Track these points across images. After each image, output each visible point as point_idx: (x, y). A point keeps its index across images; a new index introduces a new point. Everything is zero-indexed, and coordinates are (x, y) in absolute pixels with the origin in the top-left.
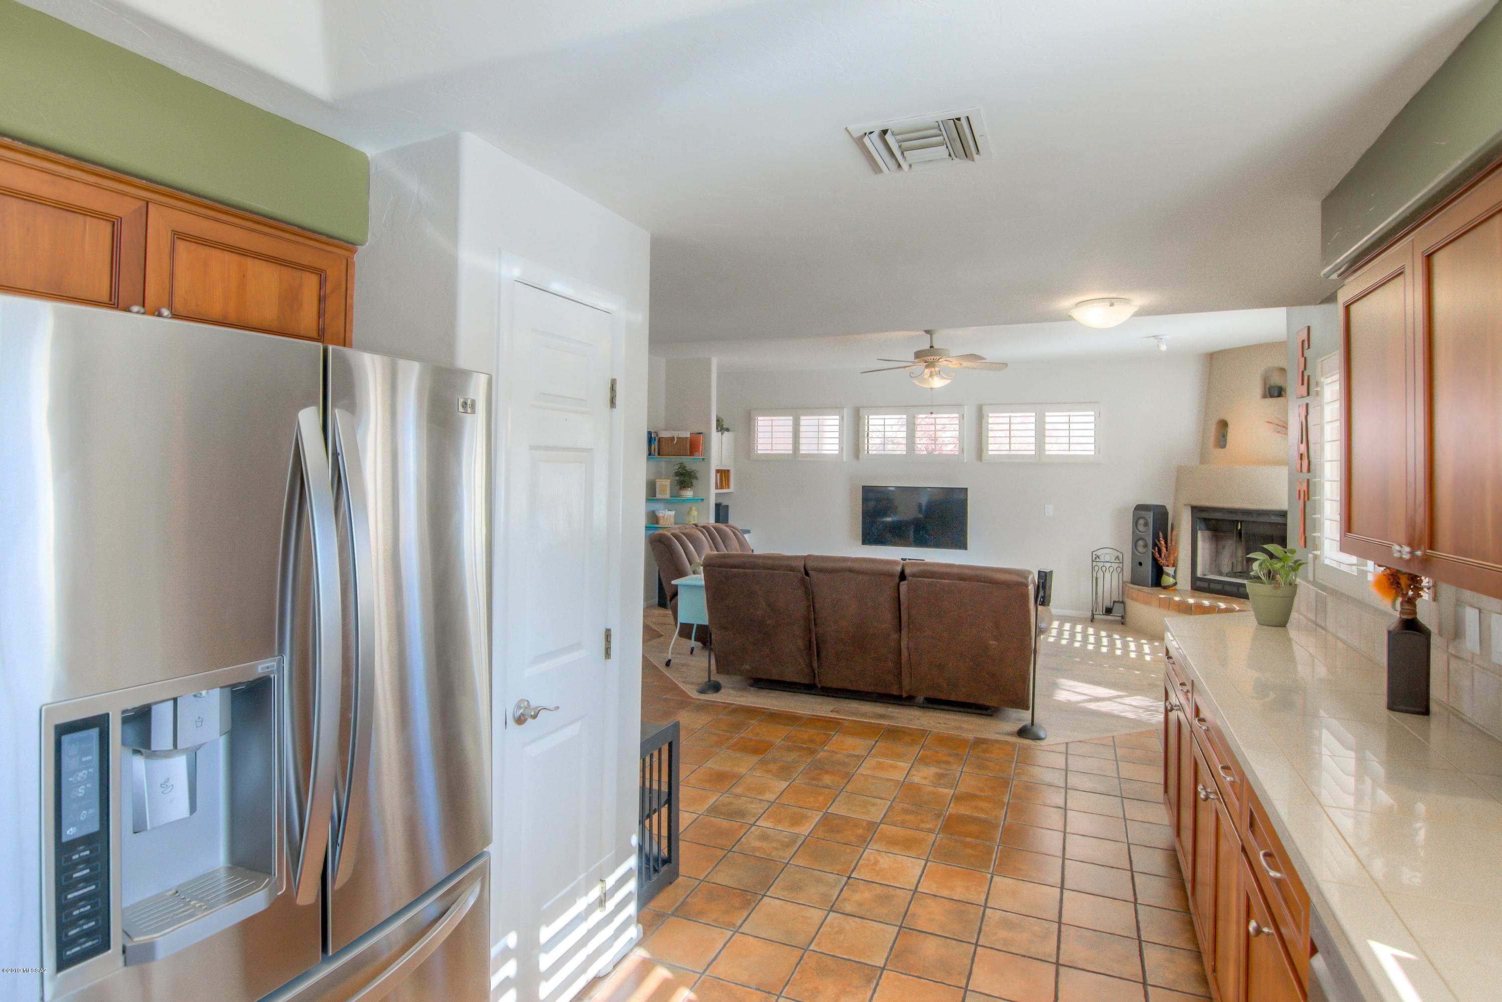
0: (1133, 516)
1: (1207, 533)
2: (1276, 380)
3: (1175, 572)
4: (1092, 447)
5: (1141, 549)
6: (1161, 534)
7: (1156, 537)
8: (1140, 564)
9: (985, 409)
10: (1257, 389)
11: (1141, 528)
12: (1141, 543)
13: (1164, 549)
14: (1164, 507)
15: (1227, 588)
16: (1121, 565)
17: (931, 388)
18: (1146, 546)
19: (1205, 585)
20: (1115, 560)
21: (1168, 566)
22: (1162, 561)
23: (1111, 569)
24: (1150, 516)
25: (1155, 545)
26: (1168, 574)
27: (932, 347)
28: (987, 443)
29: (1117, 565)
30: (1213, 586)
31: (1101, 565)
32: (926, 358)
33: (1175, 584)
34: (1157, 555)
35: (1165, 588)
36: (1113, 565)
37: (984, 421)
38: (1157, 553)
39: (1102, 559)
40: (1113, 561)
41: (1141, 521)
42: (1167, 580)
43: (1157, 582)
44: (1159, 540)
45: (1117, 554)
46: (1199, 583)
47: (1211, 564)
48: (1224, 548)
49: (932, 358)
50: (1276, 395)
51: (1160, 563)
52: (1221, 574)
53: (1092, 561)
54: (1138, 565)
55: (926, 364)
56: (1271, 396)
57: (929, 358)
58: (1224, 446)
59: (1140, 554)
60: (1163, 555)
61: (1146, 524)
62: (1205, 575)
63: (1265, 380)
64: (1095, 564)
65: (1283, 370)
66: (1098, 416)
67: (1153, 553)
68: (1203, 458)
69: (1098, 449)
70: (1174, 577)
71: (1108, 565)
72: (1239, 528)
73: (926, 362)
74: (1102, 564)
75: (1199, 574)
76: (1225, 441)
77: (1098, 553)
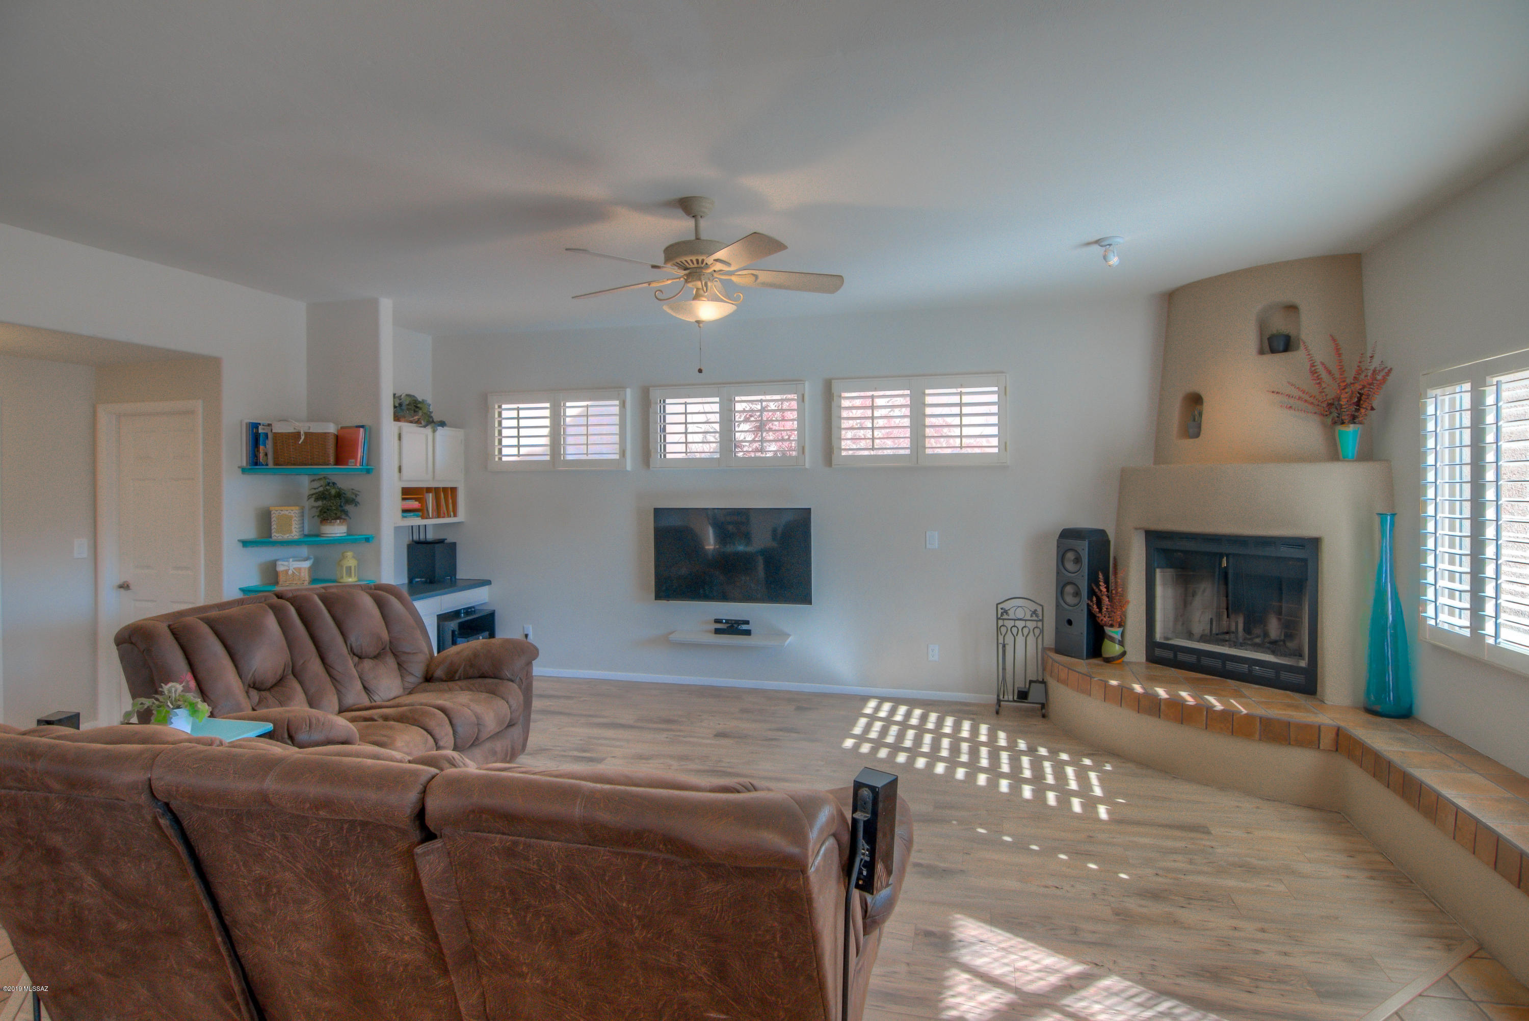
0: (1058, 547)
1: (1170, 572)
2: (1279, 324)
3: (1123, 635)
4: (995, 442)
5: (1070, 599)
6: (1101, 576)
7: (1093, 580)
8: (1070, 622)
9: (835, 385)
10: (1250, 339)
11: (1070, 566)
12: (1069, 589)
13: (1106, 600)
14: (1103, 533)
15: (1206, 661)
16: (1040, 624)
17: (698, 322)
18: (1077, 594)
19: (1169, 655)
20: (1032, 616)
21: (1112, 626)
22: (1103, 618)
23: (1026, 631)
24: (1083, 547)
25: (1092, 593)
26: (1112, 639)
27: (698, 239)
28: (840, 439)
29: (1033, 624)
30: (1181, 657)
31: (1009, 624)
32: (683, 259)
33: (1124, 654)
34: (1095, 609)
35: (1108, 660)
36: (1029, 624)
37: (834, 404)
38: (1095, 606)
39: (1011, 612)
40: (1028, 617)
41: (1070, 556)
42: (1111, 649)
43: (1095, 650)
44: (1098, 586)
45: (1033, 607)
46: (1158, 652)
47: (1176, 620)
48: (1194, 594)
49: (694, 259)
50: (1281, 348)
51: (1099, 621)
52: (1190, 636)
53: (998, 619)
54: (1066, 624)
55: (687, 272)
56: (1273, 351)
57: (688, 259)
58: (1197, 435)
59: (1071, 608)
60: (1104, 609)
61: (1078, 560)
62: (1168, 639)
63: (1262, 325)
64: (1000, 623)
65: (1292, 308)
66: (1003, 393)
67: (1088, 605)
68: (1160, 454)
69: (1003, 446)
70: (1121, 643)
71: (1020, 624)
72: (1224, 564)
73: (686, 269)
74: (1011, 623)
75: (1158, 637)
76: (1199, 427)
77: (1006, 606)
